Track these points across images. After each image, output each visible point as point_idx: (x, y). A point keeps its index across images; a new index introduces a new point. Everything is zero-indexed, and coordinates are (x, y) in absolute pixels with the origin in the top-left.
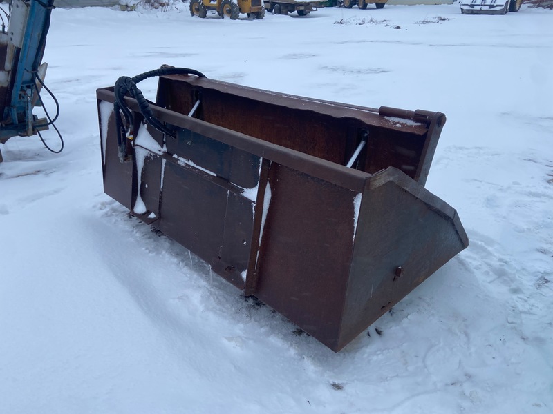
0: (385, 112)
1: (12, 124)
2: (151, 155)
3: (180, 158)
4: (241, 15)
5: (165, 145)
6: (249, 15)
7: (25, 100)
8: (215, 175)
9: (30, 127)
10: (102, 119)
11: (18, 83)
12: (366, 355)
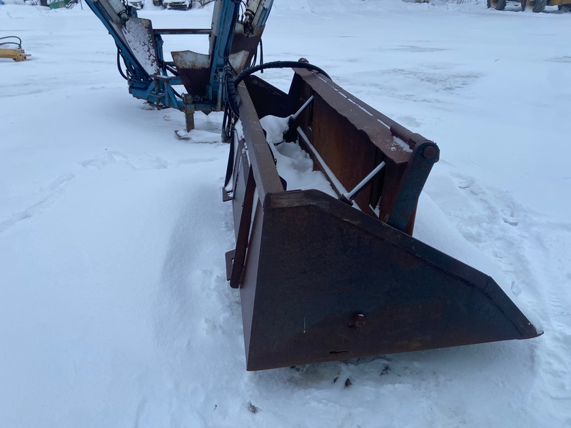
1: (208, 100)
4: (547, 8)
6: (560, 8)
7: (217, 81)
9: (219, 104)
11: (214, 66)
12: (308, 397)
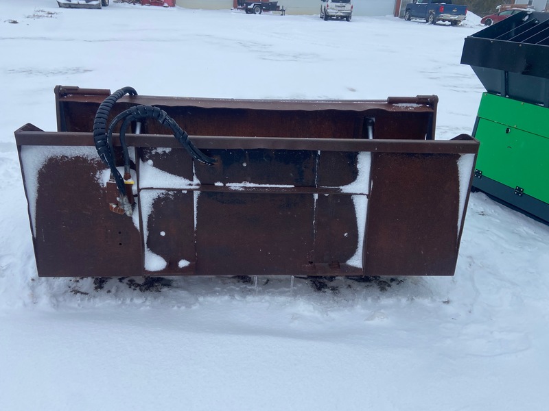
0: (392, 101)
2: (167, 194)
3: (227, 185)
5: (195, 177)
8: (293, 186)
10: (25, 174)
